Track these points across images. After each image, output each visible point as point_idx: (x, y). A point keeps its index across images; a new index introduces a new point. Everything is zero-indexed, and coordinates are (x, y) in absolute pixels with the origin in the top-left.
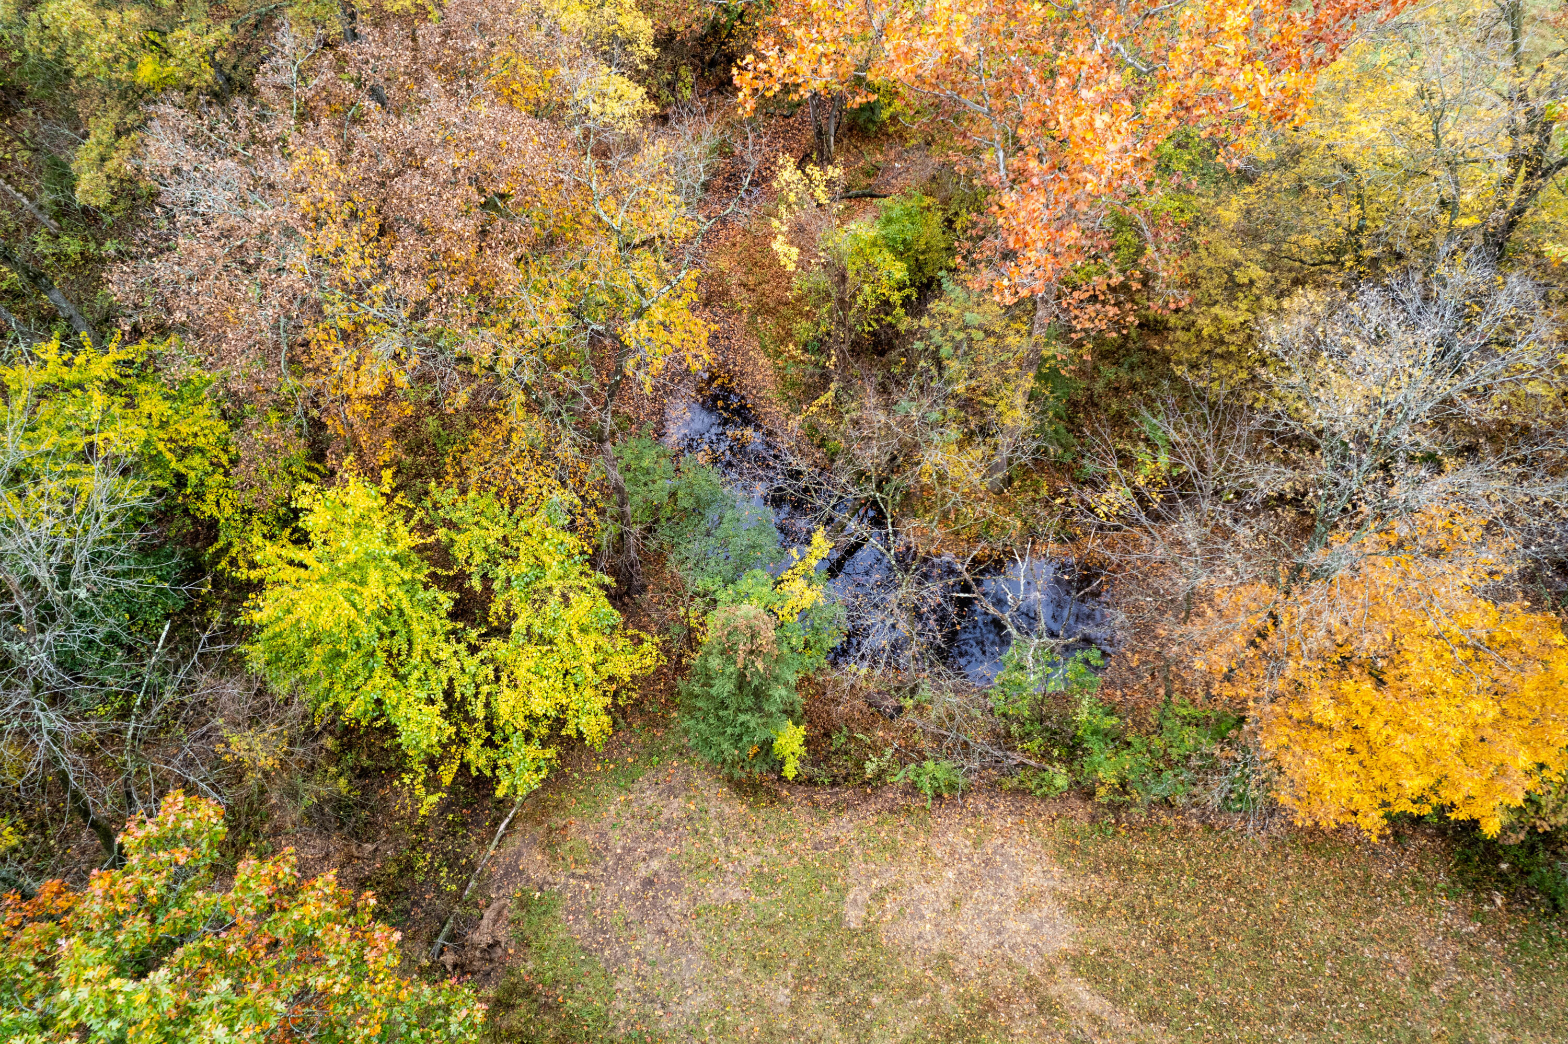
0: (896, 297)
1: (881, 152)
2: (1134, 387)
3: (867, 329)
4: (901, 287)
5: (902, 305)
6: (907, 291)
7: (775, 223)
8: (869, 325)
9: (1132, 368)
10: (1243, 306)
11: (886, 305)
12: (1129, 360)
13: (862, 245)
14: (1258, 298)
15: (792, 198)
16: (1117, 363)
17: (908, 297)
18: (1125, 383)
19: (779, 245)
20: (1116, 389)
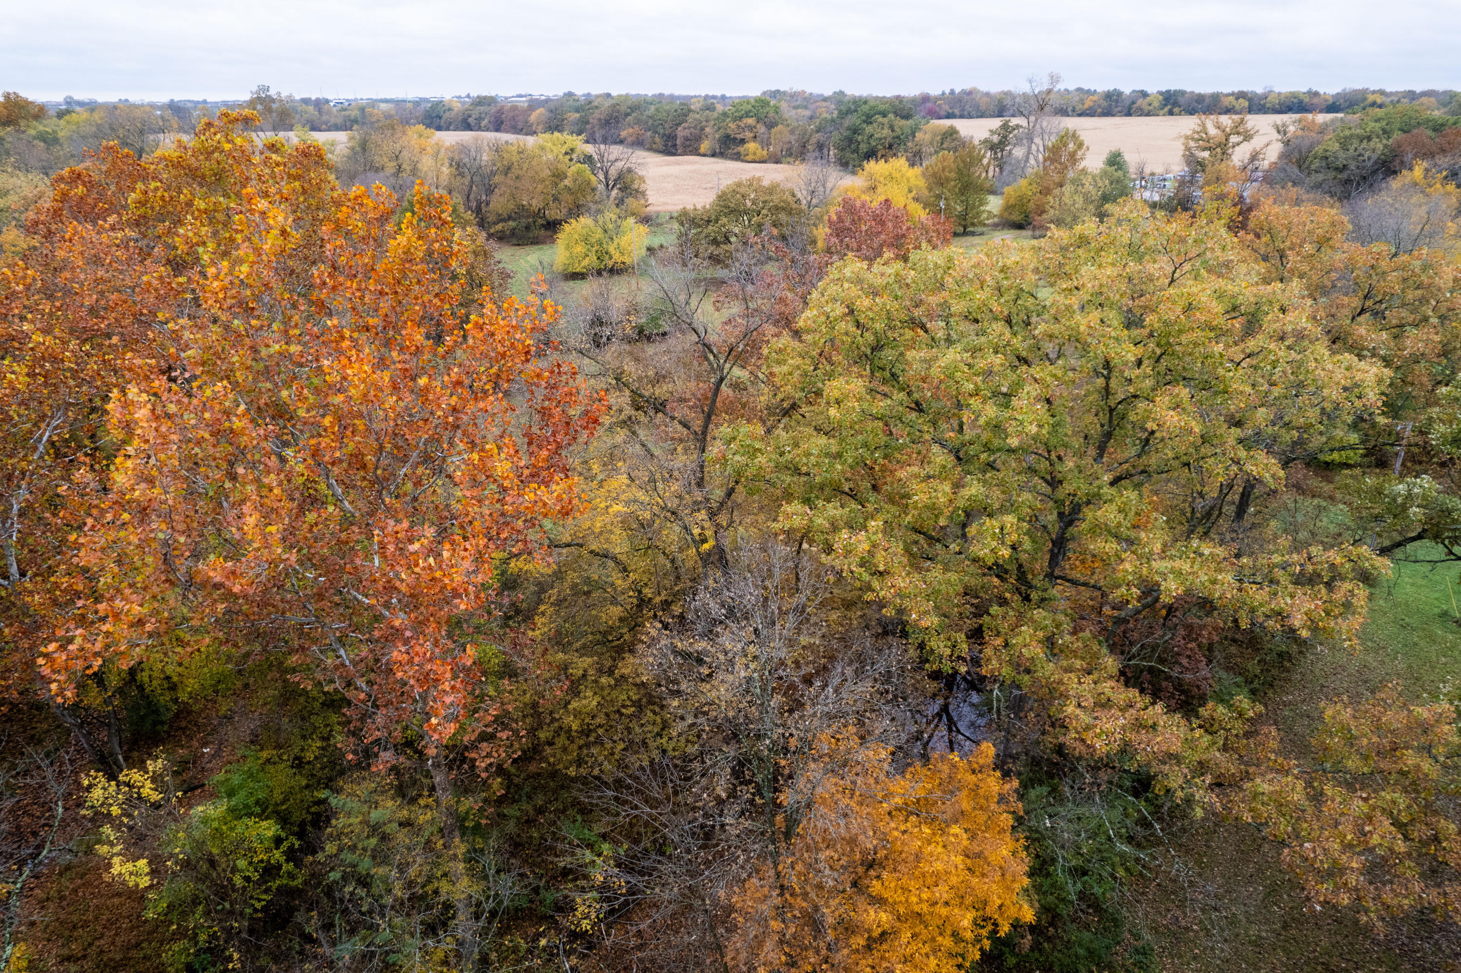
0: (278, 855)
1: (182, 747)
2: (540, 811)
3: (258, 905)
4: (278, 841)
5: (287, 861)
6: (285, 845)
7: (103, 850)
8: (259, 900)
9: (529, 797)
10: (589, 693)
11: (270, 871)
12: (523, 793)
13: (215, 824)
14: (596, 681)
15: (115, 811)
16: (514, 801)
17: (291, 849)
18: (532, 812)
19: (119, 867)
20: (527, 821)
